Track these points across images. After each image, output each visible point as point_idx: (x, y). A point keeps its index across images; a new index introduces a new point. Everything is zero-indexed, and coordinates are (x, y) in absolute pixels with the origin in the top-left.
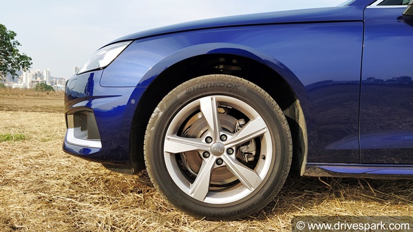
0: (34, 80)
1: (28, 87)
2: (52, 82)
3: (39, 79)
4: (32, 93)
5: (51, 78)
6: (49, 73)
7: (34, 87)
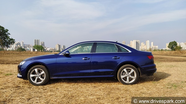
0: (17, 46)
1: (14, 50)
2: (24, 47)
3: (19, 46)
4: (15, 53)
5: (24, 45)
6: (23, 43)
7: (17, 49)
